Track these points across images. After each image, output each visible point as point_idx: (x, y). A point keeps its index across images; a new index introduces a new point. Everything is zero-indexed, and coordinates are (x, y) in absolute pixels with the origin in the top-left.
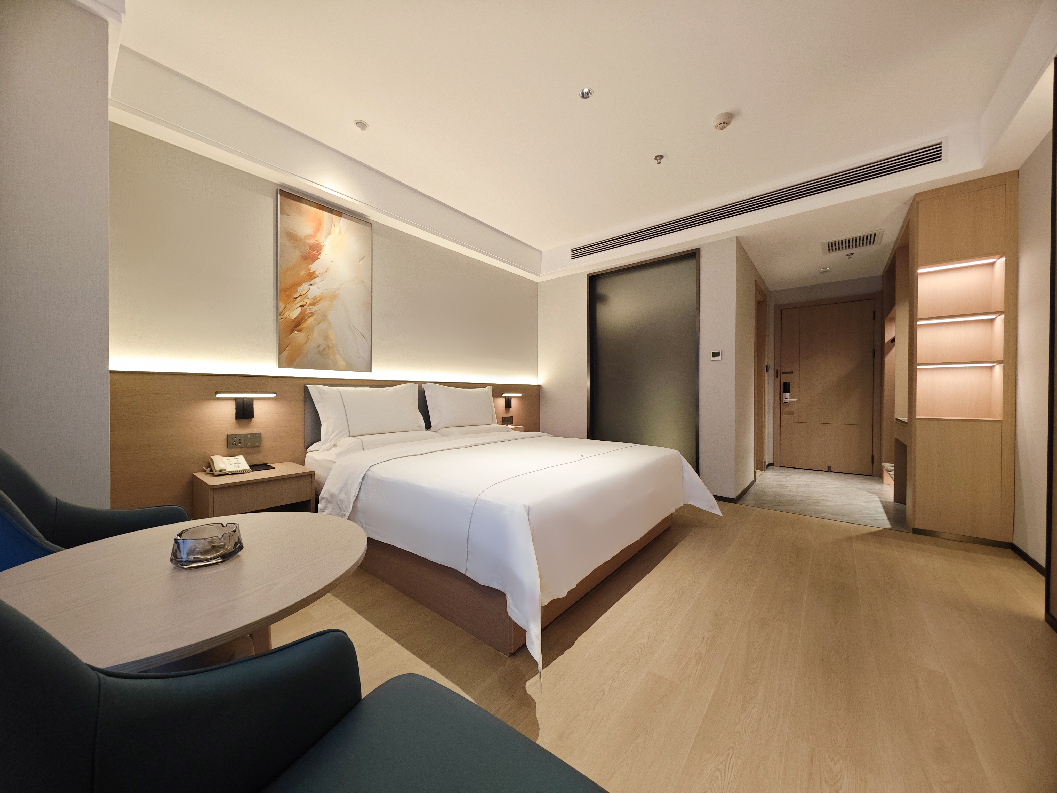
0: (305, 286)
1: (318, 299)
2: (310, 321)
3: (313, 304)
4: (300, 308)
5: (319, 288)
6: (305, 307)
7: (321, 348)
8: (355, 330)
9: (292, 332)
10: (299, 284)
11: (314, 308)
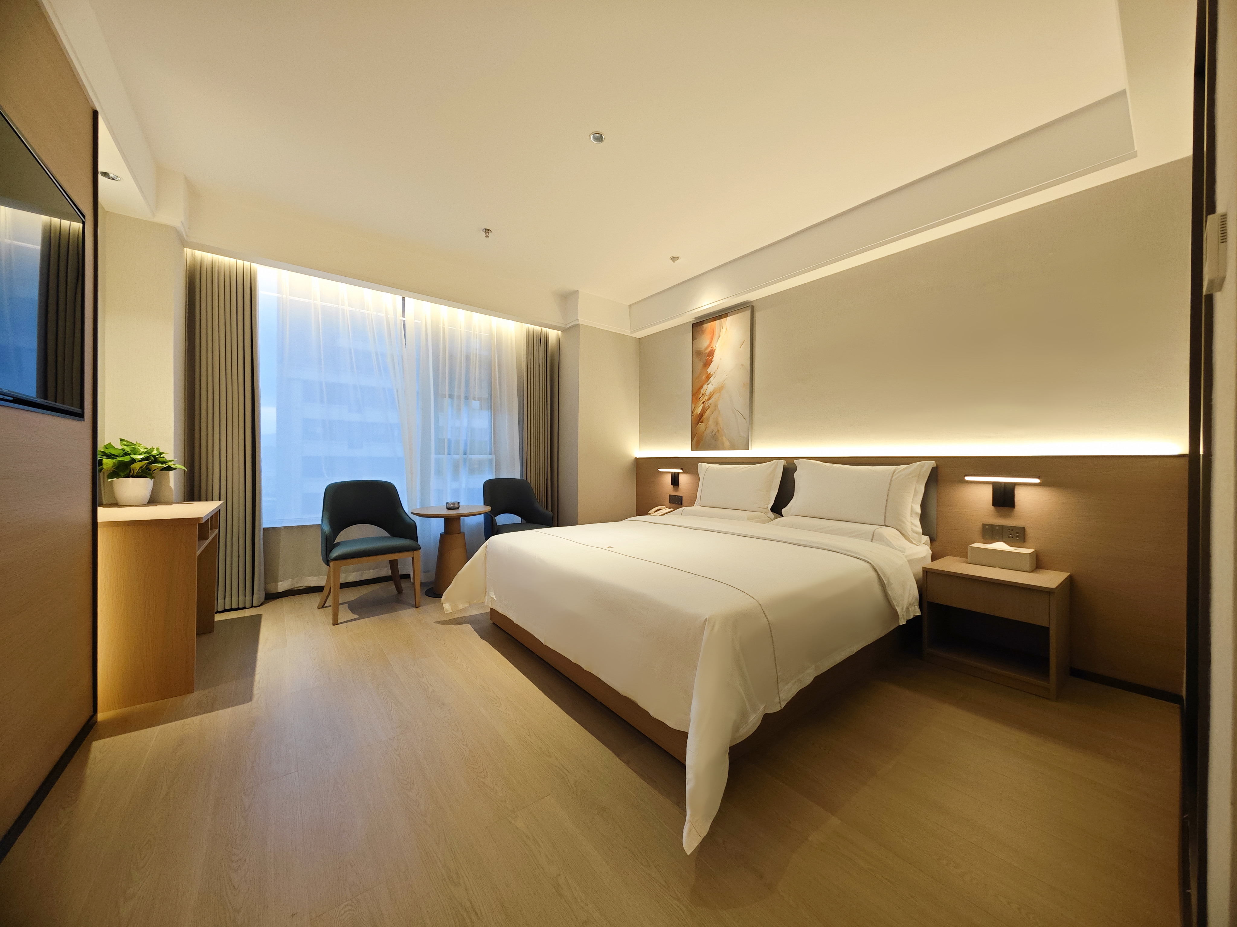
0: (705, 387)
1: (712, 394)
2: (708, 412)
3: (709, 399)
4: (702, 404)
5: (712, 385)
6: (705, 403)
7: (714, 433)
8: (737, 413)
9: (698, 424)
10: (702, 387)
11: (710, 402)
